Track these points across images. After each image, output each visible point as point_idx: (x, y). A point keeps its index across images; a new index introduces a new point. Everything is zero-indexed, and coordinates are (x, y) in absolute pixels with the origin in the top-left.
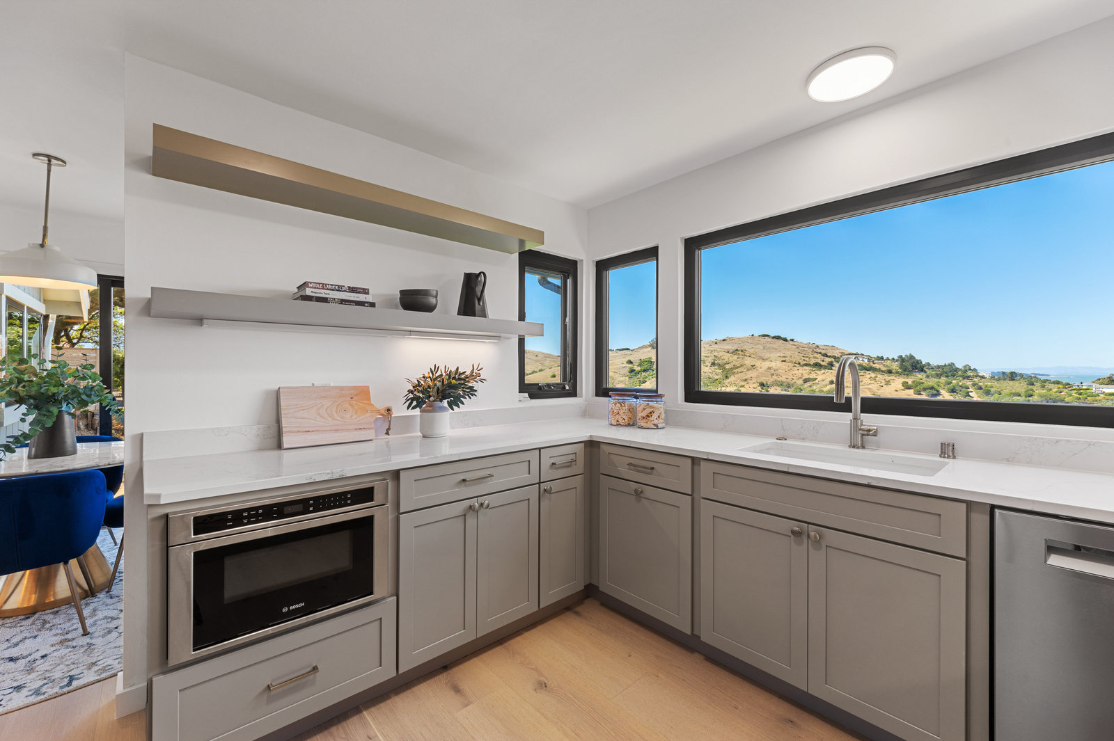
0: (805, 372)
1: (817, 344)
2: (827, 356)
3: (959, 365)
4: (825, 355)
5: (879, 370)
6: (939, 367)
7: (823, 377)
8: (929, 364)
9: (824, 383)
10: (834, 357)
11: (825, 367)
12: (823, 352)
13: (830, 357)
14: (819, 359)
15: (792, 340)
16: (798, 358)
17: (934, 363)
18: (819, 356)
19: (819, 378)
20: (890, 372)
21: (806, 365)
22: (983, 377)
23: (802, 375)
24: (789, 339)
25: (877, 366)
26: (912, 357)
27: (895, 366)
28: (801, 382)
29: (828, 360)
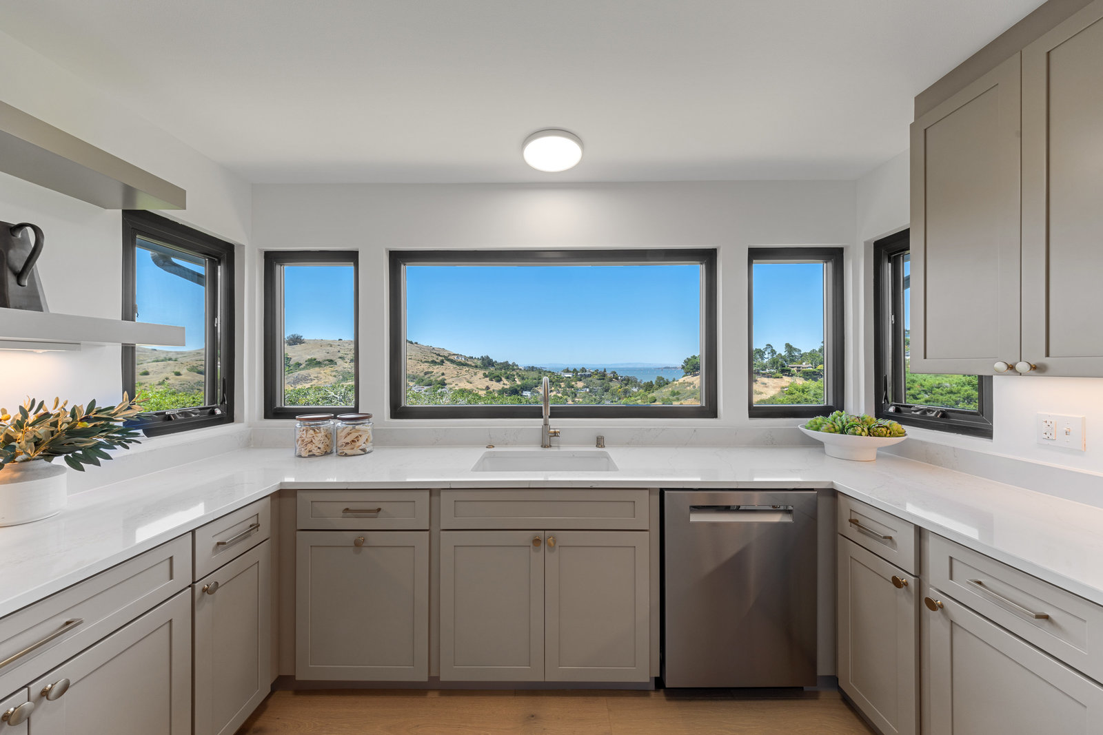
0: (425, 367)
1: (433, 347)
2: (440, 356)
3: (511, 363)
4: (439, 355)
5: (470, 366)
6: (501, 363)
7: (438, 370)
8: (496, 362)
9: (438, 375)
10: (444, 356)
11: (439, 364)
12: (437, 352)
13: (441, 356)
14: (435, 358)
15: (416, 343)
16: (420, 356)
17: (499, 361)
18: (434, 355)
19: (435, 371)
20: (476, 367)
21: (426, 362)
22: (521, 369)
23: (424, 369)
24: (414, 342)
25: (469, 363)
26: (488, 357)
27: (479, 363)
28: (422, 374)
29: (440, 358)
